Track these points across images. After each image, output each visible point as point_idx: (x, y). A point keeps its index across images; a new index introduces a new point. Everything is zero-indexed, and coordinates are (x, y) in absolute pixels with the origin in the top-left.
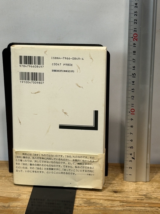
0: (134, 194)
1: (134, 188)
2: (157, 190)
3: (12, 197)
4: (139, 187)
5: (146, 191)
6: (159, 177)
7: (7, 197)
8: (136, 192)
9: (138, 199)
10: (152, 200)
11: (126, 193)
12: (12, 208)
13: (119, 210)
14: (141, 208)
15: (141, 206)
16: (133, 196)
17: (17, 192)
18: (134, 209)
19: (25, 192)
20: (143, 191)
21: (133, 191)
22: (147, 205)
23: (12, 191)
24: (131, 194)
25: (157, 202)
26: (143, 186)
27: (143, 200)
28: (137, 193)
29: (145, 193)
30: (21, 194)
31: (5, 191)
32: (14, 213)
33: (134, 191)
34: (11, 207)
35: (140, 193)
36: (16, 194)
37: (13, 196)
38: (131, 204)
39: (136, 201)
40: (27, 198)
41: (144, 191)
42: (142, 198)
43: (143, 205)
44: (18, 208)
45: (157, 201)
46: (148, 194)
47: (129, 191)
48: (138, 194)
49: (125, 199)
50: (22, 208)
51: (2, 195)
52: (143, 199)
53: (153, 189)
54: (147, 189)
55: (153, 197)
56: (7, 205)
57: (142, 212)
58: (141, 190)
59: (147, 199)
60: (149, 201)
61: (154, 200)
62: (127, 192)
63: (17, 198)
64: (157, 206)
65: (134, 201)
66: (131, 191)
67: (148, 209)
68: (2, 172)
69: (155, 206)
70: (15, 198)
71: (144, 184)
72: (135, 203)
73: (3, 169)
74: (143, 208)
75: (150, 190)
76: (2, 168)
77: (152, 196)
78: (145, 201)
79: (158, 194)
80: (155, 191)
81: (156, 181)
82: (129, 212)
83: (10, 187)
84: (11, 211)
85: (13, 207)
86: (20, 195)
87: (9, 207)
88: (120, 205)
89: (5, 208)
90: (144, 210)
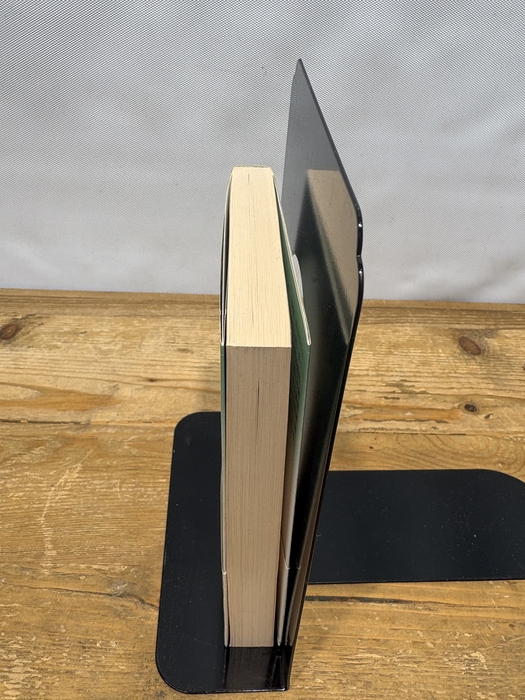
0: (374, 383)
1: (373, 363)
2: (421, 369)
3: (98, 392)
4: (383, 363)
5: (399, 374)
6: (417, 333)
7: (85, 394)
8: (378, 375)
9: (386, 398)
10: (417, 400)
11: (357, 378)
12: (95, 431)
13: (348, 432)
14: (398, 423)
15: (395, 416)
16: (372, 389)
17: (111, 378)
18: (382, 429)
19: (129, 380)
20: (390, 374)
21: (371, 373)
22: (409, 414)
23: (99, 377)
24: (368, 383)
25: (428, 404)
26: (391, 358)
27: (398, 399)
28: (379, 379)
29: (398, 379)
30: (120, 385)
31: (83, 376)
32: (99, 446)
33: (374, 373)
34: (94, 426)
35: (386, 379)
36: (108, 384)
37: (101, 389)
38: (373, 411)
39: (383, 402)
40: (132, 397)
41: (395, 373)
42: (394, 392)
43: (401, 415)
44: (110, 431)
45: (430, 403)
46: (406, 381)
47: (361, 373)
48: (382, 381)
49: (357, 397)
50: (121, 427)
51: (75, 388)
52: (396, 396)
53: (413, 366)
54: (400, 366)
55: (418, 391)
56: (83, 419)
57: (402, 436)
58: (387, 371)
59: (406, 395)
60: (412, 403)
61: (423, 400)
62: (359, 375)
63: (110, 397)
64: (431, 417)
65: (378, 403)
66: (365, 373)
67: (416, 427)
68: (79, 320)
69: (428, 417)
70: (105, 395)
71: (391, 353)
72: (382, 410)
73: (83, 315)
74: (402, 426)
75: (405, 370)
76: (80, 310)
77: (413, 386)
78: (401, 403)
79: (425, 380)
80: (418, 372)
81: (416, 345)
82: (373, 437)
83: (95, 363)
84: (93, 440)
85: (98, 426)
86: (116, 388)
87: (88, 425)
88: (350, 417)
89: (78, 429)
90: (408, 429)
